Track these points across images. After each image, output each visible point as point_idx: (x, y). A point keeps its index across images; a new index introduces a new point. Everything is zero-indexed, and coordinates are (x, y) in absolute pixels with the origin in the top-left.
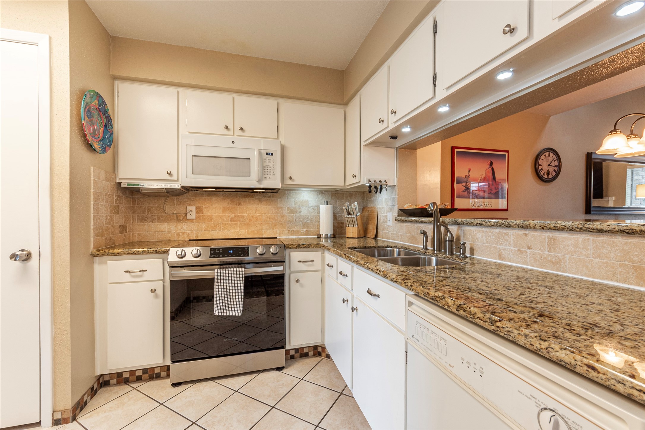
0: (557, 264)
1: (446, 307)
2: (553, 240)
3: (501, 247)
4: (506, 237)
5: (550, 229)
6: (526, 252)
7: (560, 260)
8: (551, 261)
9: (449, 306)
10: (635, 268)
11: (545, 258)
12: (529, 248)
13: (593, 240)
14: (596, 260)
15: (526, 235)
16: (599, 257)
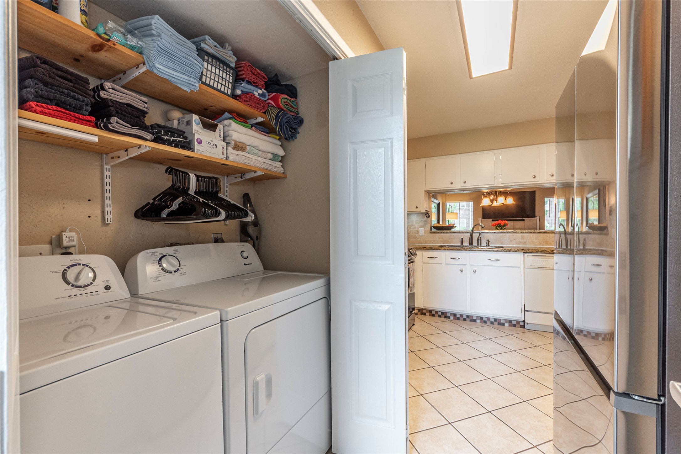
0: (524, 243)
1: (547, 252)
2: (523, 236)
3: (502, 240)
4: (505, 237)
5: (524, 233)
6: (513, 241)
7: (525, 242)
8: (522, 243)
9: (548, 252)
10: (545, 241)
11: (520, 242)
12: (514, 239)
13: (535, 236)
14: (536, 241)
15: (513, 235)
16: (537, 240)
